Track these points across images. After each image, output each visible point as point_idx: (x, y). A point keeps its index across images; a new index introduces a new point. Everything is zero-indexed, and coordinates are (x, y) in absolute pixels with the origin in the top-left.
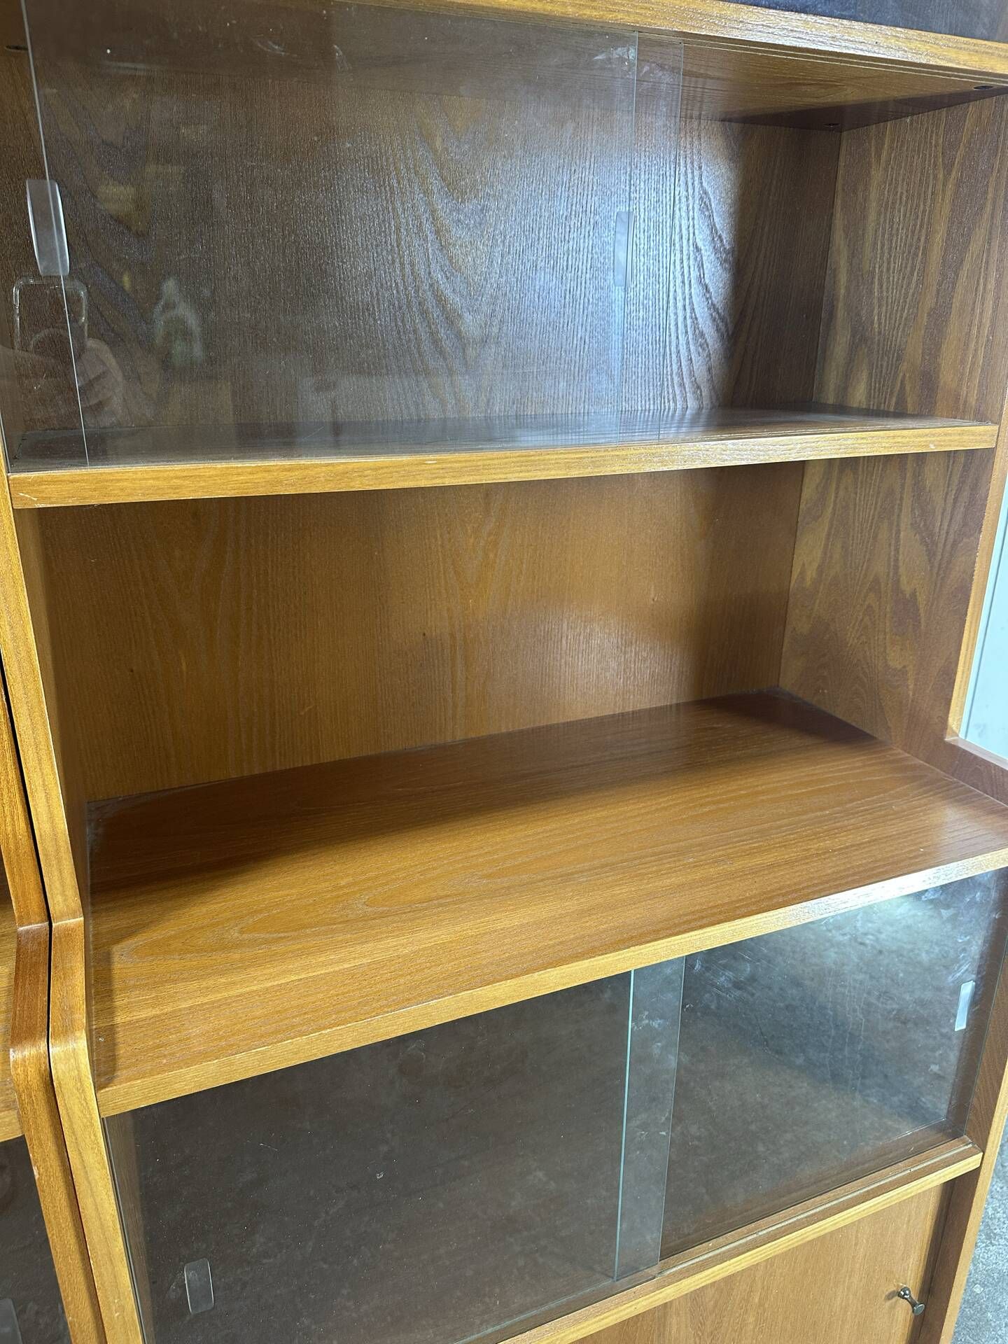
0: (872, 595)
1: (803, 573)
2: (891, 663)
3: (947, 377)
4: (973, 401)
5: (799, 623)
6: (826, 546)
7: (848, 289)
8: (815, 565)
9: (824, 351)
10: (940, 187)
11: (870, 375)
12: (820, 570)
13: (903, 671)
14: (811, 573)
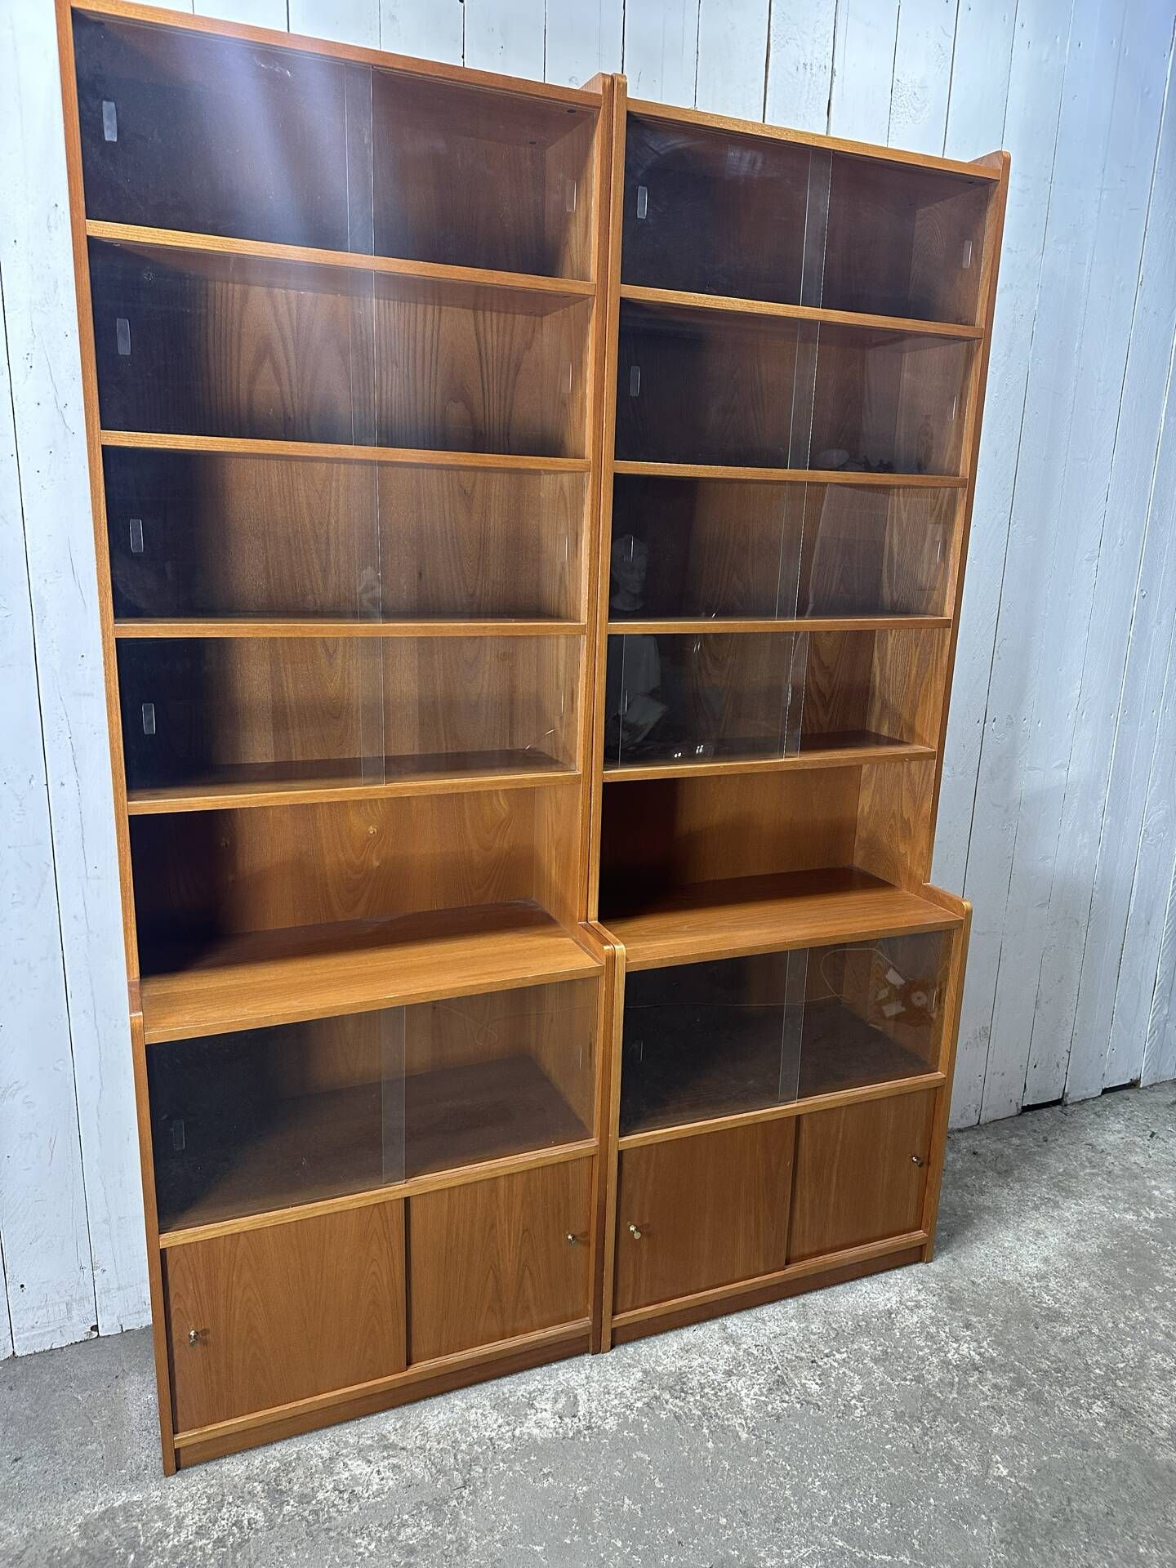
0: (892, 820)
1: (863, 808)
2: (901, 851)
3: (918, 729)
4: (927, 740)
5: (862, 833)
6: (873, 796)
7: (880, 684)
8: (868, 805)
9: (870, 709)
10: (913, 653)
11: (889, 722)
12: (870, 807)
13: (906, 854)
14: (866, 809)
